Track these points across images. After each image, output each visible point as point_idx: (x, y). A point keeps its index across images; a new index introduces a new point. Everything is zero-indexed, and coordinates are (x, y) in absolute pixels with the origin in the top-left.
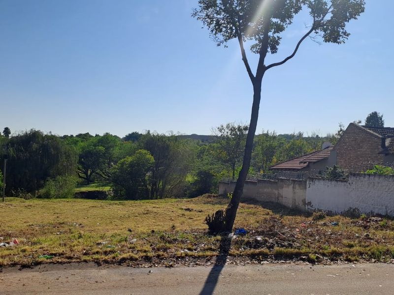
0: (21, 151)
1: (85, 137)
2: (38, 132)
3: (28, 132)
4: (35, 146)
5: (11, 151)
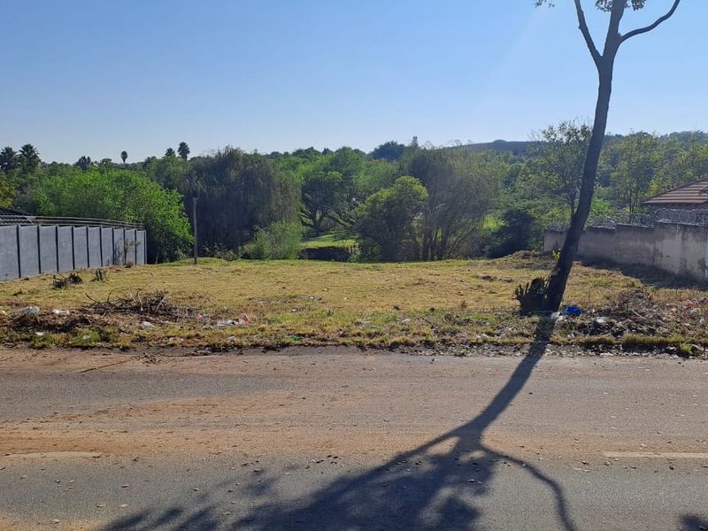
0: (214, 183)
1: (306, 155)
2: (236, 151)
3: (222, 152)
4: (233, 174)
5: (199, 186)
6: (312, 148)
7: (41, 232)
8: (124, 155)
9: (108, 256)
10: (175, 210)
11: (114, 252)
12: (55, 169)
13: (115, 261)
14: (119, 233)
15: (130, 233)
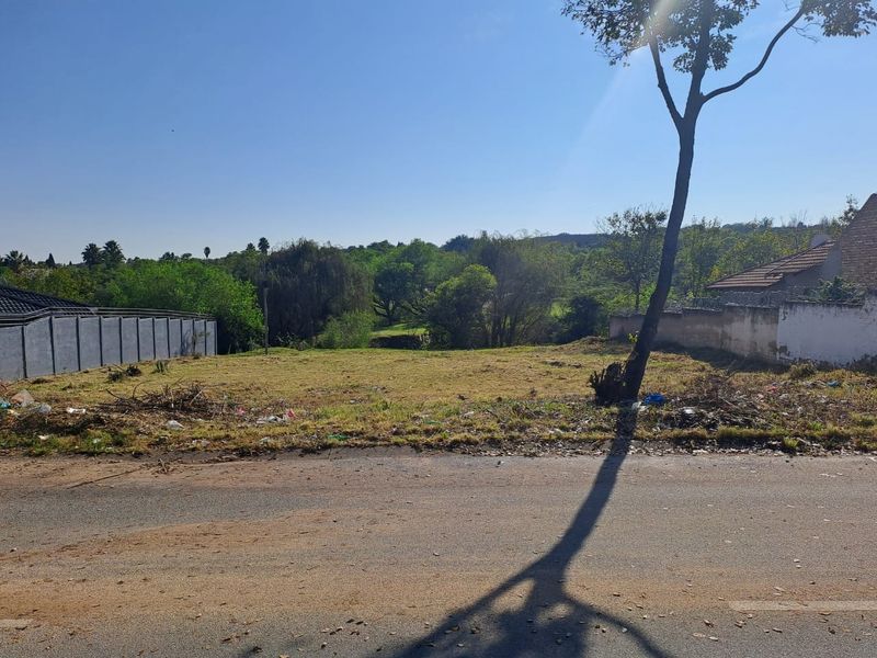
1: (381, 247)
2: (310, 243)
3: (296, 244)
4: (307, 265)
5: (273, 276)
6: (386, 242)
7: (103, 323)
8: (207, 251)
9: (175, 348)
10: (248, 301)
11: (182, 344)
12: (137, 263)
13: (183, 352)
14: (187, 324)
15: (200, 324)
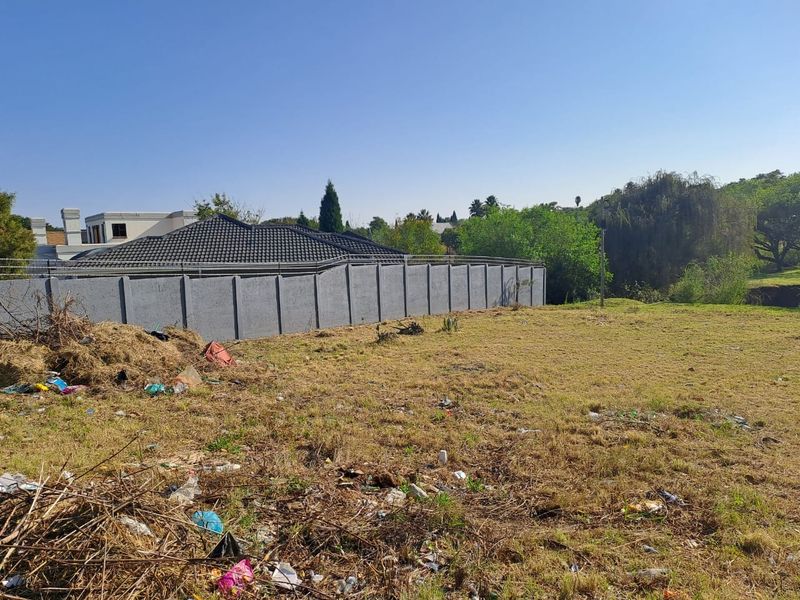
1: (772, 178)
2: (670, 175)
3: (654, 178)
4: (665, 202)
5: (621, 215)
6: (777, 172)
9: (495, 297)
10: (591, 244)
11: (503, 293)
13: (503, 302)
14: (509, 272)
15: (524, 272)
